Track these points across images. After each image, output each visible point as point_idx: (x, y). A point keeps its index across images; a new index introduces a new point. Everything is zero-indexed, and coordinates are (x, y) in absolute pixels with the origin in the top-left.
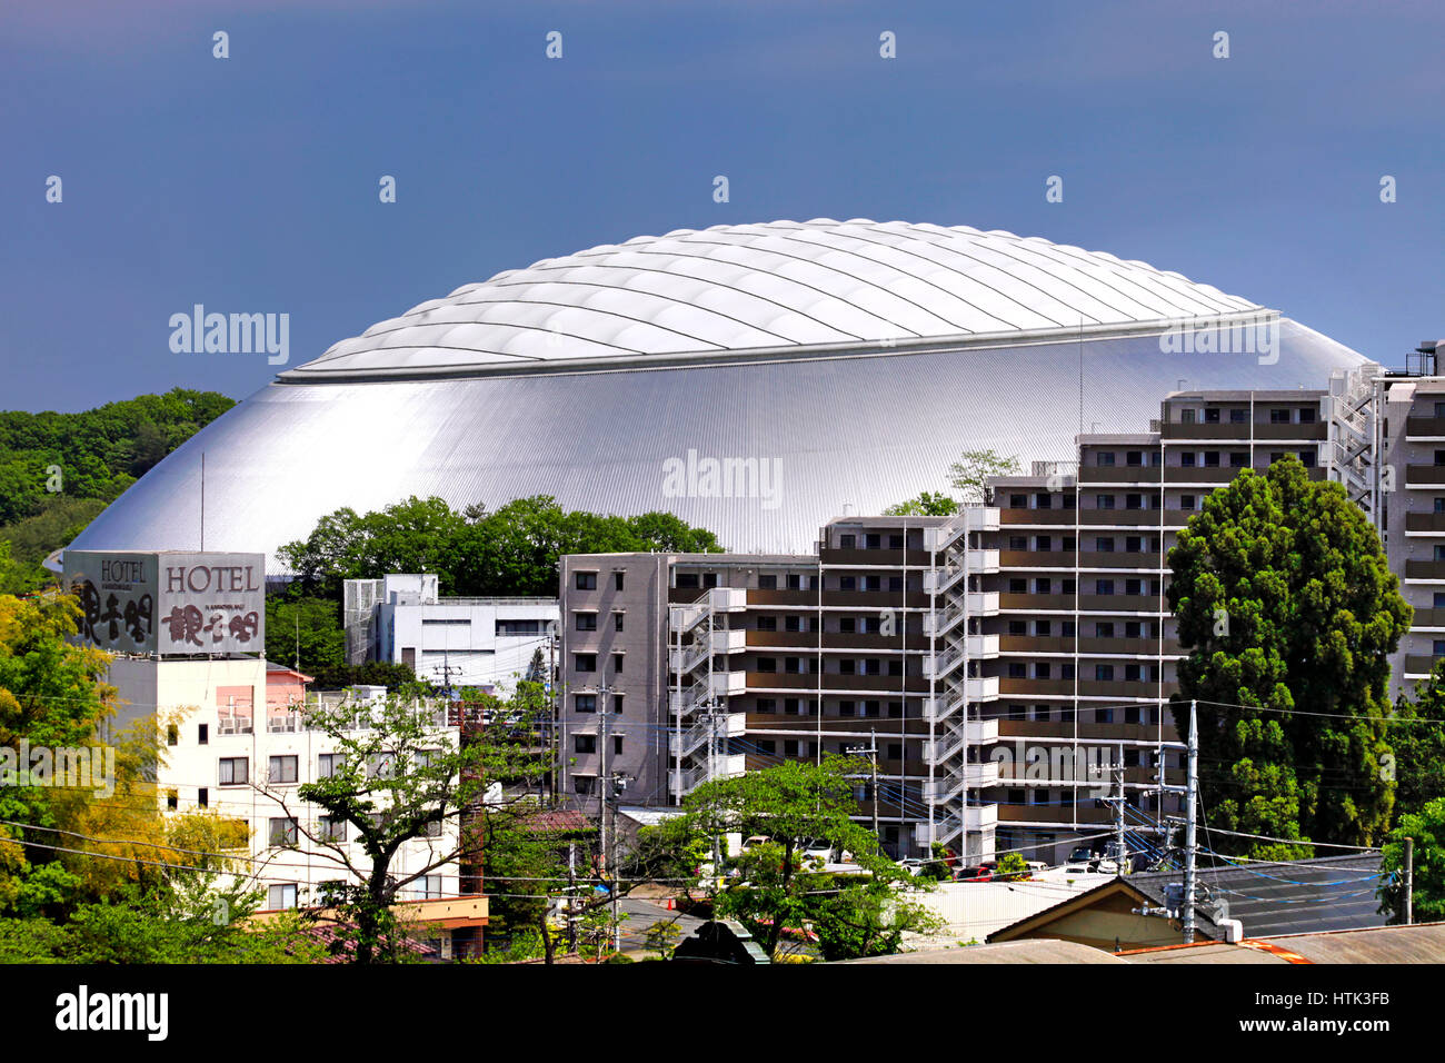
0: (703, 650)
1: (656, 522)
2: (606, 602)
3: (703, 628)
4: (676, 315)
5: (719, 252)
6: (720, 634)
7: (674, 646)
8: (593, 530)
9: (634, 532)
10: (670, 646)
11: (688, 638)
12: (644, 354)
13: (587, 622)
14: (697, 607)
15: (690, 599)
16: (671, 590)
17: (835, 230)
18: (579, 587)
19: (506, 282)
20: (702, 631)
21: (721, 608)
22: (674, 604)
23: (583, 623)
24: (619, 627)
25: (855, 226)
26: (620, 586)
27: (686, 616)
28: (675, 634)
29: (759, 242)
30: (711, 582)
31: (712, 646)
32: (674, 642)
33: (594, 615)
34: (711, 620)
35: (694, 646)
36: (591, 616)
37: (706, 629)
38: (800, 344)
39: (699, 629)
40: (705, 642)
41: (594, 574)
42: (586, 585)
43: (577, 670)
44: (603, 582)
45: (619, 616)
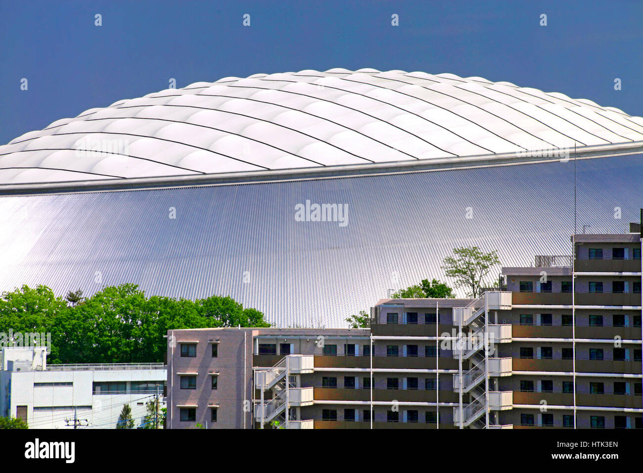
0: (280, 404)
1: (218, 304)
2: (204, 367)
3: (280, 386)
4: (228, 144)
5: (261, 95)
6: (295, 391)
7: (258, 401)
8: (169, 310)
9: (200, 312)
10: (255, 401)
11: (269, 394)
12: (204, 174)
13: (189, 382)
14: (276, 370)
15: (271, 364)
16: (254, 356)
17: (349, 77)
18: (182, 355)
19: (94, 117)
20: (280, 389)
21: (295, 370)
22: (257, 368)
23: (186, 383)
24: (214, 386)
25: (364, 74)
26: (215, 354)
27: (267, 377)
28: (258, 391)
29: (290, 87)
30: (286, 349)
31: (288, 400)
32: (258, 397)
33: (194, 377)
34: (287, 380)
35: (274, 401)
36: (192, 378)
37: (283, 387)
38: (325, 166)
39: (277, 387)
40: (282, 398)
41: (195, 345)
42: (188, 353)
43: (181, 421)
44: (202, 351)
45: (214, 377)
